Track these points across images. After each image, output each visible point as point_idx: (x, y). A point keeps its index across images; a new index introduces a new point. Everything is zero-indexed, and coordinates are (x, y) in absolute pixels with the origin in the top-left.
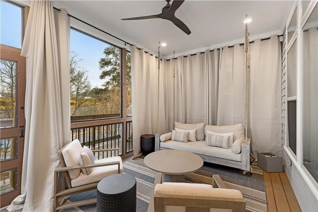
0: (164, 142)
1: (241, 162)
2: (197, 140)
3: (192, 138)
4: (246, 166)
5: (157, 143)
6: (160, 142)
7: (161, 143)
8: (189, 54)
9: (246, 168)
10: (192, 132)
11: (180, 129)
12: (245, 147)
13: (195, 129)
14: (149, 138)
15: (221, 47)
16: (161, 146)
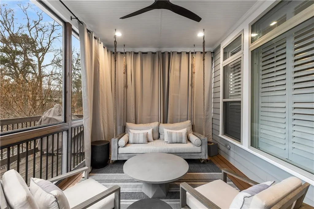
0: (123, 147)
1: (201, 153)
2: (154, 139)
3: (151, 138)
4: (205, 155)
5: (115, 149)
6: (118, 147)
7: (120, 149)
8: (140, 52)
9: (205, 157)
10: (150, 131)
11: (135, 130)
12: (204, 140)
13: (152, 129)
14: (103, 146)
15: (171, 51)
16: (119, 152)
